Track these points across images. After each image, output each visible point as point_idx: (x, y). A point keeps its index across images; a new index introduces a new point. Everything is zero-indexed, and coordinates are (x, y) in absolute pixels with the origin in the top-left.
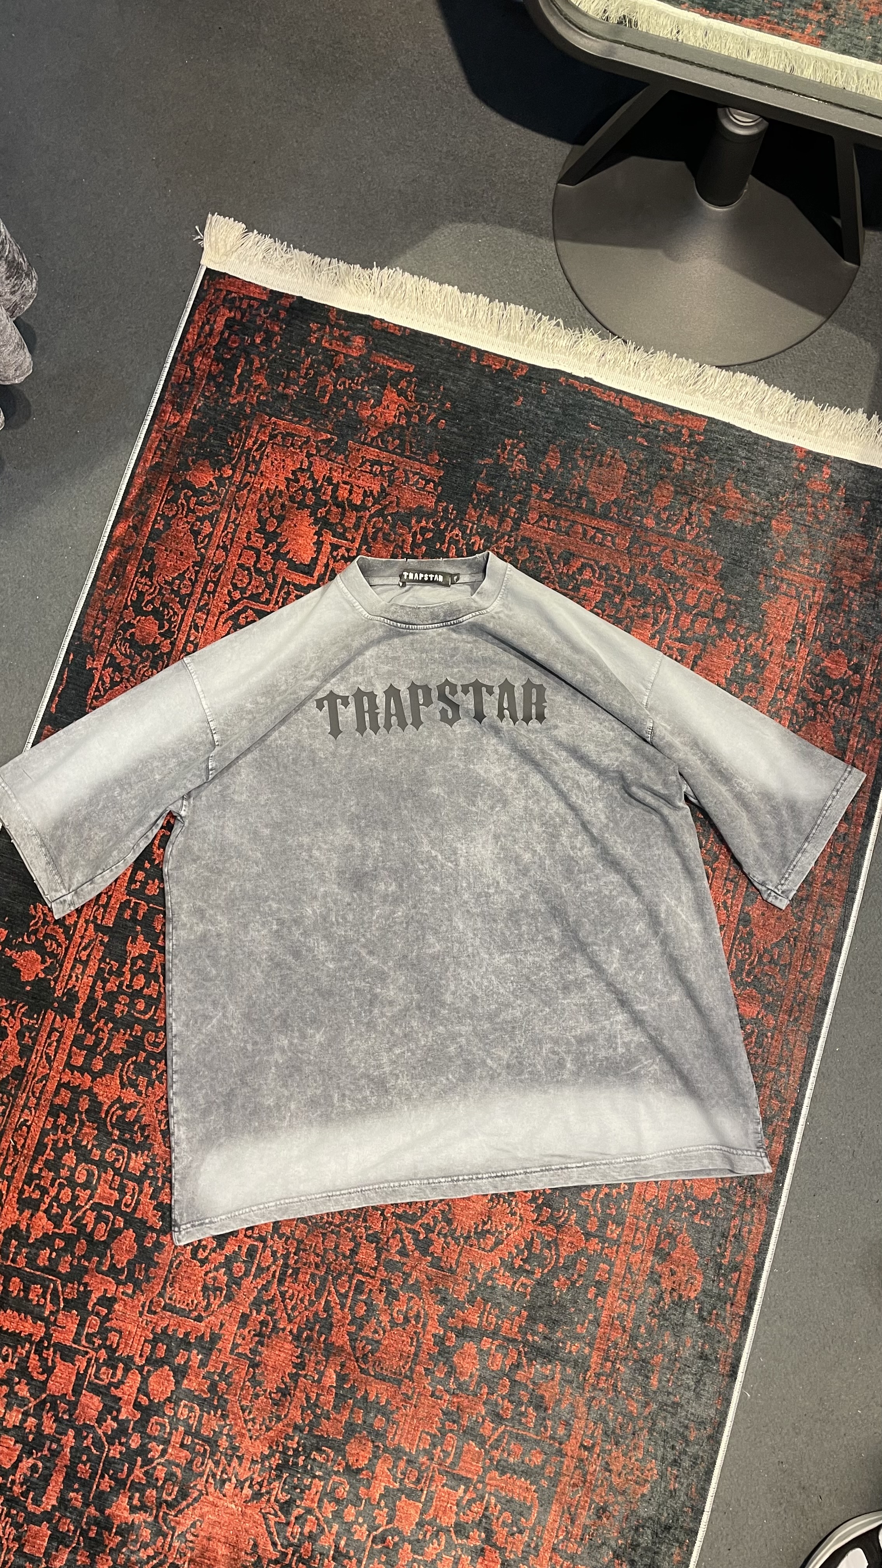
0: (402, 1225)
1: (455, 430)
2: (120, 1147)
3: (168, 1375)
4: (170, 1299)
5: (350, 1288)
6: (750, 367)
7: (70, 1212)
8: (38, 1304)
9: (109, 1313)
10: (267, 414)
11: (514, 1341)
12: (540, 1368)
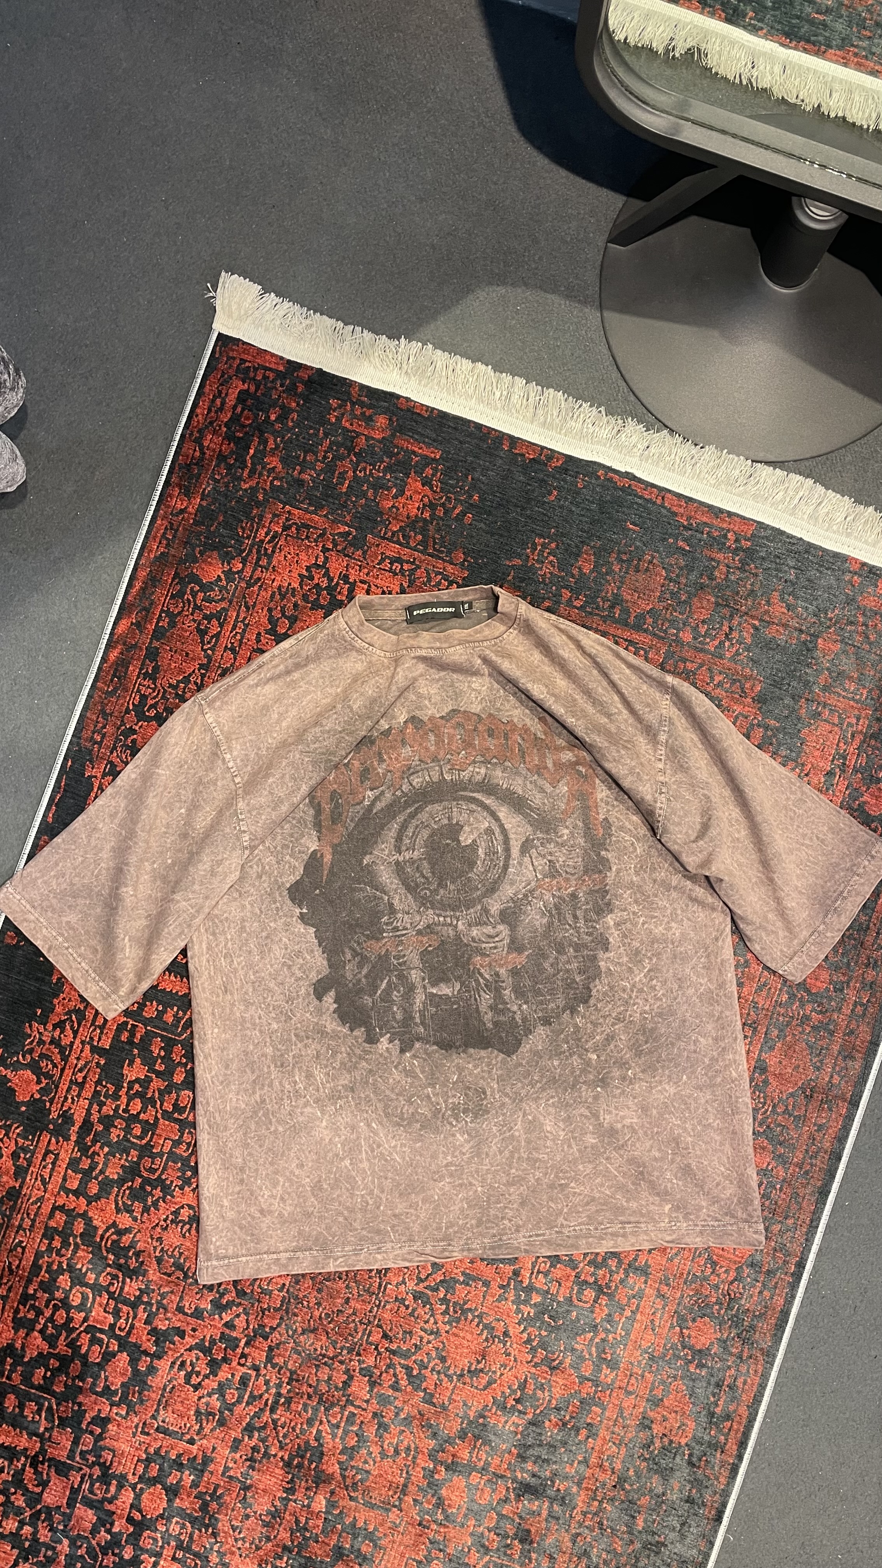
0: (396, 1360)
1: (483, 526)
2: (114, 1271)
3: (161, 1494)
4: (163, 1422)
5: (341, 1419)
6: (807, 464)
7: (64, 1334)
8: (33, 1421)
9: (103, 1433)
10: (281, 502)
11: (502, 1477)
12: (528, 1504)
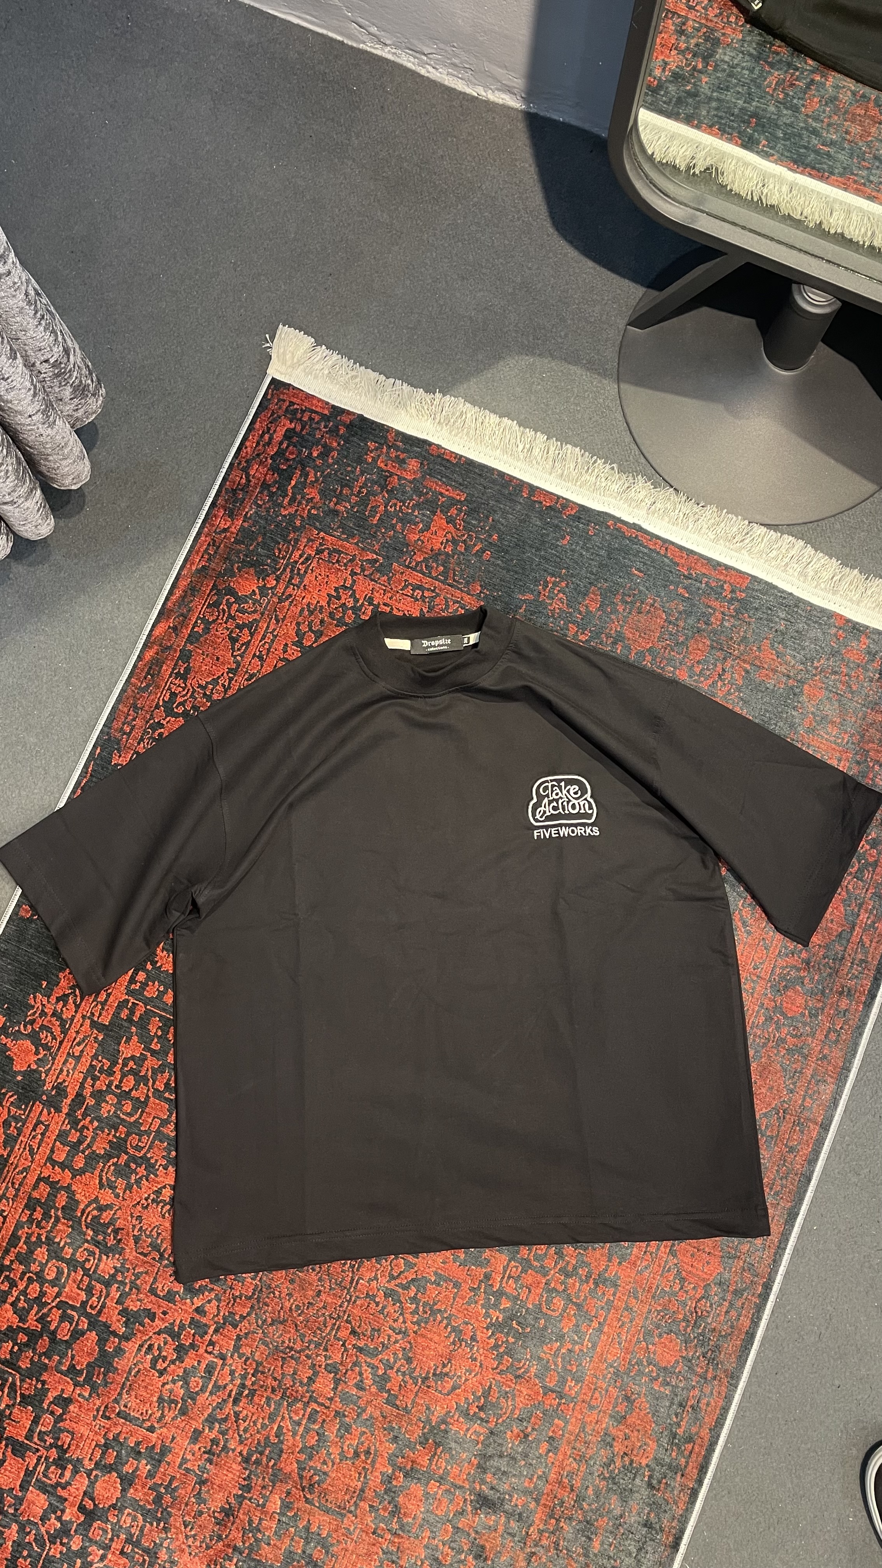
0: (362, 1358)
1: (499, 562)
2: (92, 1248)
3: (115, 1482)
5: (303, 1415)
6: (799, 528)
7: (36, 1308)
9: (64, 1413)
10: (316, 528)
11: (461, 1487)
12: (483, 1519)
